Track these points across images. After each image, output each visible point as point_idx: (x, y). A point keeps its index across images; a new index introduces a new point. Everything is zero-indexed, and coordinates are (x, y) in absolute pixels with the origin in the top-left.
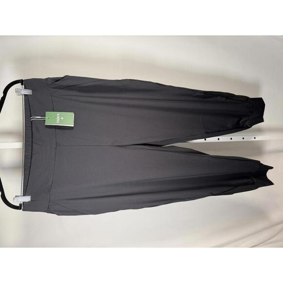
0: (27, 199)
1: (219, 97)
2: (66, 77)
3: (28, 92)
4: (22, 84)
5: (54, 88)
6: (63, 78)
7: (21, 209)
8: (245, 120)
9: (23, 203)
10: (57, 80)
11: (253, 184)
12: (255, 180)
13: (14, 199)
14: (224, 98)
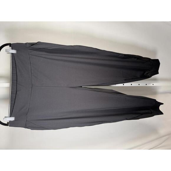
0: (12, 119)
1: (133, 58)
2: (39, 43)
3: (14, 52)
4: (10, 46)
5: (30, 49)
6: (36, 43)
7: (8, 126)
8: (148, 72)
9: (10, 121)
10: (33, 44)
11: (151, 113)
12: (152, 111)
13: (4, 119)
14: (136, 59)
